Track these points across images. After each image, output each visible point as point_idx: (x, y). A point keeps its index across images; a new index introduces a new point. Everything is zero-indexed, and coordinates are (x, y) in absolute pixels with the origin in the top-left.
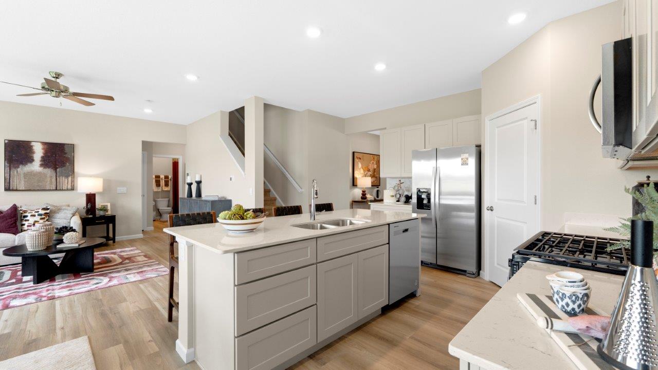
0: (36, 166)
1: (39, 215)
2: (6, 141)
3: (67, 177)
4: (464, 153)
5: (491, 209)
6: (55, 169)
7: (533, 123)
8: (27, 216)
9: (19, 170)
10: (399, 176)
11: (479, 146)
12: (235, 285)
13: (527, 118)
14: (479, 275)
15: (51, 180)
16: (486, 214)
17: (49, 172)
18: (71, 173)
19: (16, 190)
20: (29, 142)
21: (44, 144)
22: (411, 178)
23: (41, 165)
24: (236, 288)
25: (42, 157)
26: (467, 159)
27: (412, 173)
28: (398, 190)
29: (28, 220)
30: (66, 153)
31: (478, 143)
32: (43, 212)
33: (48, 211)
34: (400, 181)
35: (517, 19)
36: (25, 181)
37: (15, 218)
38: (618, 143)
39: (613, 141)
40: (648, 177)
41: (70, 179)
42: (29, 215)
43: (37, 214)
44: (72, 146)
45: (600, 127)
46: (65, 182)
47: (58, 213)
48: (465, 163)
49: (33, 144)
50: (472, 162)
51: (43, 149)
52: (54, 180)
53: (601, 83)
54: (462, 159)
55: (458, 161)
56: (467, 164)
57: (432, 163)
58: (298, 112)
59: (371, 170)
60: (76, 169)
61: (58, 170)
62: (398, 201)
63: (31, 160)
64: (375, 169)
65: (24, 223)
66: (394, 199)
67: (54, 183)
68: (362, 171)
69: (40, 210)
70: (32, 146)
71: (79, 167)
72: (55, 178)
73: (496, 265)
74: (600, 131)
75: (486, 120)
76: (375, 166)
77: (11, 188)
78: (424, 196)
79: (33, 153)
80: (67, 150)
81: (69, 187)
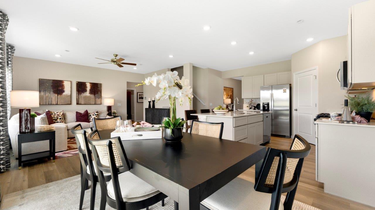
0: (87, 94)
1: (96, 115)
2: (77, 82)
3: (99, 98)
4: (284, 88)
5: (296, 110)
6: (95, 95)
7: (315, 77)
8: (91, 115)
9: (82, 95)
10: (251, 97)
11: (290, 85)
12: (233, 127)
13: (312, 75)
14: (290, 137)
15: (93, 100)
16: (294, 113)
17: (92, 96)
18: (100, 97)
19: (81, 104)
20: (85, 83)
21: (91, 83)
22: (260, 98)
23: (90, 93)
24: (234, 128)
25: (90, 89)
26: (286, 90)
27: (260, 96)
28: (251, 104)
29: (92, 117)
30: (98, 88)
31: (290, 83)
32: (96, 114)
33: (98, 113)
34: (252, 100)
35: (310, 40)
36: (84, 100)
37: (87, 116)
38: (344, 86)
39: (343, 85)
40: (355, 96)
41: (100, 99)
42: (92, 115)
43: (94, 114)
44: (101, 84)
45: (340, 82)
46: (98, 101)
47: (101, 114)
48: (285, 92)
49: (87, 83)
50: (288, 91)
51: (90, 86)
52: (94, 100)
53: (340, 71)
54: (284, 90)
55: (282, 91)
56: (286, 92)
57: (270, 92)
58: (203, 69)
59: (230, 95)
60: (102, 95)
61: (96, 95)
62: (250, 108)
63: (86, 91)
64: (231, 95)
65: (90, 118)
66: (248, 108)
67: (94, 101)
68: (226, 96)
69: (95, 113)
70: (86, 85)
71: (103, 94)
72: (94, 99)
73: (298, 132)
74: (340, 83)
75: (294, 75)
76: (231, 94)
77: (79, 103)
78: (266, 106)
79: (87, 87)
80: (99, 86)
81: (100, 103)
